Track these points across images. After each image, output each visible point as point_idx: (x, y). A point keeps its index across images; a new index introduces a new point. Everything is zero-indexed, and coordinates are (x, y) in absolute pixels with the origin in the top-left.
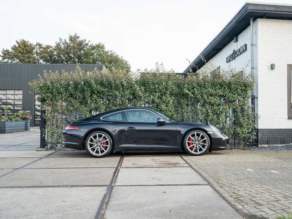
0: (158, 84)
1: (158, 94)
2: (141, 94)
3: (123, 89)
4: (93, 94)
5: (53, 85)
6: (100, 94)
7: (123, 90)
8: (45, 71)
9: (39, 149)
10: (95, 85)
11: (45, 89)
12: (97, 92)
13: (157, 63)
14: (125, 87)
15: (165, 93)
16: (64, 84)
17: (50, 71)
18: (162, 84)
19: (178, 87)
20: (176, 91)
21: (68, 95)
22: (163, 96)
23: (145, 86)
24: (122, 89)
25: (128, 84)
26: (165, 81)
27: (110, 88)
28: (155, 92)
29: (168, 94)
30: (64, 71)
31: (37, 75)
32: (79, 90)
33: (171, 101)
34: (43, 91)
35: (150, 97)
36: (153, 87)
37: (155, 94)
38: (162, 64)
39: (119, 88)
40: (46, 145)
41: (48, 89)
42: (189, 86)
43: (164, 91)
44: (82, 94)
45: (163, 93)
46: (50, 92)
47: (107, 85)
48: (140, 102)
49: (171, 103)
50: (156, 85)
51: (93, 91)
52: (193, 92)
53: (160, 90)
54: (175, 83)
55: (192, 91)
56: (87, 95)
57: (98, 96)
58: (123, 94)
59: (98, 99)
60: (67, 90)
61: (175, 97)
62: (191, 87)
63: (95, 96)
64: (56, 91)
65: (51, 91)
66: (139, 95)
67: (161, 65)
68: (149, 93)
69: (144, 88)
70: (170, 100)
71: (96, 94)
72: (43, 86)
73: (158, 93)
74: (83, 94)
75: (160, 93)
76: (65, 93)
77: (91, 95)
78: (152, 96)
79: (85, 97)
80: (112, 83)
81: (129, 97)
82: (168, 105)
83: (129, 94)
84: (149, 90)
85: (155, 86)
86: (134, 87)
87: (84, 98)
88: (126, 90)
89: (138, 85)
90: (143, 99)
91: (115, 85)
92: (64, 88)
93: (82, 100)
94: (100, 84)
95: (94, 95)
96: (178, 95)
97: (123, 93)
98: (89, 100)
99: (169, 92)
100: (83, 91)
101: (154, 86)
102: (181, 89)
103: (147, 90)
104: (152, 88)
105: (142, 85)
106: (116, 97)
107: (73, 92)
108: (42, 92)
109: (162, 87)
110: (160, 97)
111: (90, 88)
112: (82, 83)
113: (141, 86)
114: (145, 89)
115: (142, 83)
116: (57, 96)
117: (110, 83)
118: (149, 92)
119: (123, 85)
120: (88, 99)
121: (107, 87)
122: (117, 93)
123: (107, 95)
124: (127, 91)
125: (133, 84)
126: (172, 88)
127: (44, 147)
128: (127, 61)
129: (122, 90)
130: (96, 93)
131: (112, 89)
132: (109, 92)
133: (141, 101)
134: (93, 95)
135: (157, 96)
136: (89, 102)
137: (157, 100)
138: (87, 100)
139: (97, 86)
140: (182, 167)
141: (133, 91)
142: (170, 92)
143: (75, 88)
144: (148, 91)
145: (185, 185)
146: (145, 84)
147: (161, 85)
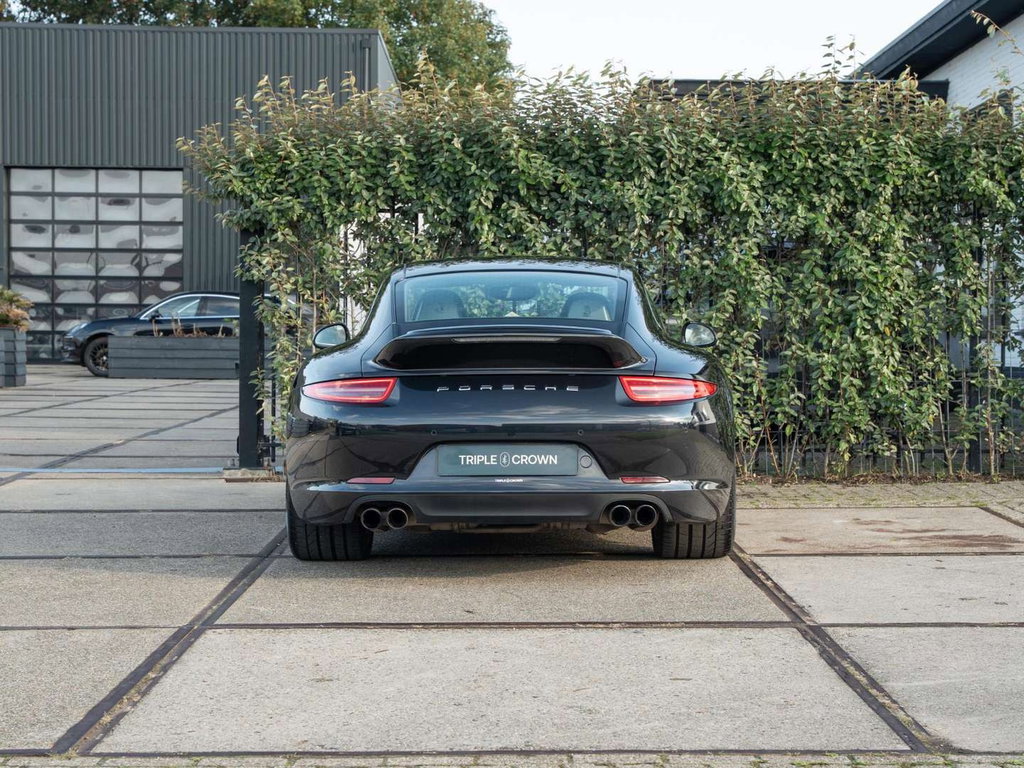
0: (832, 149)
1: (831, 201)
2: (746, 198)
3: (659, 172)
4: (505, 198)
5: (305, 153)
6: (540, 202)
7: (659, 180)
8: (262, 83)
9: (239, 474)
10: (523, 153)
11: (266, 171)
12: (529, 187)
13: (829, 38)
14: (671, 162)
15: (867, 193)
16: (364, 148)
17: (286, 83)
18: (857, 146)
19: (934, 160)
20: (926, 183)
21: (378, 202)
22: (859, 206)
23: (768, 158)
24: (652, 173)
25: (683, 151)
26: (869, 134)
27: (594, 171)
28: (818, 190)
29: (882, 199)
30: (353, 79)
31: (232, 104)
32: (439, 179)
33: (898, 235)
34: (258, 185)
35: (794, 212)
36: (810, 164)
37: (816, 199)
38: (852, 47)
39: (639, 167)
40: (266, 452)
41: (284, 172)
42: (994, 159)
43: (867, 181)
44: (449, 201)
45: (861, 195)
46: (292, 190)
47: (577, 152)
48: (743, 237)
49: (900, 244)
50: (822, 152)
51: (507, 186)
52: (1010, 186)
53: (846, 179)
54: (919, 141)
55: (1006, 184)
56: (480, 203)
57: (530, 210)
58: (656, 198)
59: (532, 222)
60: (376, 176)
61: (915, 214)
62: (1005, 163)
63: (517, 212)
64: (325, 182)
65: (299, 186)
66: (739, 205)
67: (848, 52)
68: (790, 195)
69: (762, 167)
70: (891, 230)
71: (521, 201)
72: (259, 159)
73: (833, 192)
74: (456, 199)
75: (842, 193)
76: (365, 193)
77: (498, 202)
78: (800, 210)
79: (466, 217)
80: (603, 143)
81: (686, 214)
82: (882, 254)
83: (689, 196)
84: (786, 177)
85: (822, 156)
86: (715, 163)
87: (462, 220)
88: (673, 178)
89: (736, 153)
90: (756, 225)
91: (620, 156)
92: (362, 170)
93: (448, 230)
94: (539, 149)
95: (513, 203)
96: (930, 201)
97: (658, 194)
98: (486, 227)
99: (889, 191)
100: (457, 185)
101: (815, 160)
102: (953, 175)
103: (778, 178)
104: (804, 169)
105: (755, 152)
106: (626, 212)
107: (408, 188)
108: (254, 191)
109: (856, 165)
110: (841, 216)
111: (493, 167)
112: (457, 143)
113: (750, 160)
114: (767, 176)
115: (752, 146)
116: (327, 209)
117: (593, 144)
118: (789, 191)
119: (658, 155)
120: (481, 222)
121: (577, 162)
122: (631, 194)
123: (577, 204)
124: (679, 182)
125: (711, 150)
126: (904, 167)
127: (259, 465)
129: (651, 180)
130: (523, 192)
131: (601, 174)
132: (586, 191)
133: (746, 232)
134: (504, 205)
135: (829, 210)
136: (483, 239)
137: (825, 230)
138: (476, 229)
139: (528, 159)
141: (709, 185)
142: (896, 188)
143: (416, 170)
144: (780, 183)
146: (769, 144)
147: (852, 151)
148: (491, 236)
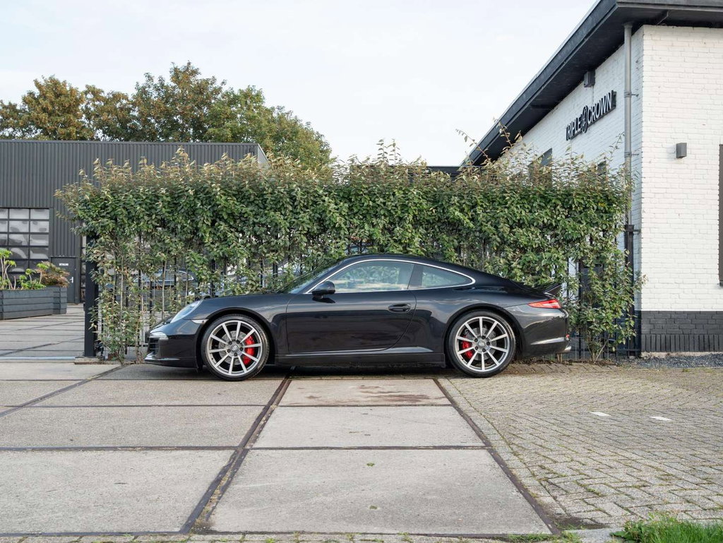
0: (382, 196)
1: (382, 222)
2: (339, 220)
3: (295, 207)
4: (218, 220)
5: (116, 197)
6: (235, 222)
7: (295, 211)
8: (96, 162)
9: (82, 360)
10: (224, 198)
11: (96, 206)
12: (229, 215)
13: (381, 141)
14: (300, 202)
15: (401, 219)
16: (144, 195)
17: (111, 162)
18: (394, 194)
19: (435, 201)
20: (429, 213)
21: (153, 222)
22: (397, 225)
23: (350, 200)
24: (291, 208)
25: (306, 196)
26: (401, 189)
27: (262, 206)
28: (376, 216)
29: (408, 222)
30: (145, 161)
31: (77, 172)
32: (183, 211)
33: (417, 240)
34: (92, 213)
35: (363, 228)
36: (371, 203)
37: (374, 221)
38: (394, 145)
39: (283, 205)
40: (99, 349)
41: (105, 207)
42: (463, 202)
43: (399, 212)
44: (189, 221)
45: (397, 219)
46: (109, 216)
47: (252, 197)
48: (338, 240)
49: (417, 244)
50: (377, 197)
51: (218, 214)
52: (472, 215)
53: (389, 211)
54: (426, 193)
55: (470, 214)
56: (204, 223)
57: (231, 226)
58: (293, 220)
59: (232, 232)
60: (151, 209)
61: (426, 229)
62: (468, 203)
63: (223, 227)
64: (124, 211)
65: (113, 214)
66: (335, 224)
67: (392, 148)
68: (362, 219)
69: (346, 205)
70: (413, 237)
71: (225, 221)
72: (92, 201)
73: (383, 217)
74: (192, 221)
75: (388, 218)
76: (146, 218)
77: (213, 222)
78: (366, 227)
79: (197, 229)
80: (265, 192)
81: (308, 228)
82: (408, 249)
83: (310, 219)
84: (359, 210)
85: (377, 199)
86: (322, 203)
87: (195, 231)
88: (302, 210)
89: (333, 198)
90: (345, 234)
91: (273, 199)
92: (144, 206)
93: (189, 236)
94: (234, 195)
95: (221, 223)
96: (433, 223)
97: (295, 218)
98: (208, 235)
99: (411, 217)
100: (192, 213)
101: (374, 202)
102: (443, 210)
103: (355, 210)
104: (368, 206)
105: (343, 197)
106: (277, 227)
107: (167, 215)
108: (90, 216)
109: (393, 204)
110: (388, 229)
111: (210, 204)
112: (191, 192)
113: (341, 201)
114: (350, 209)
115: (341, 194)
116: (127, 225)
117: (261, 194)
118: (361, 217)
119: (293, 199)
120: (205, 232)
121: (253, 202)
122: (278, 217)
123: (254, 223)
124: (305, 212)
125: (320, 196)
126: (418, 205)
127: (95, 355)
128: (321, 133)
129: (291, 211)
130: (226, 217)
131: (265, 208)
132: (258, 217)
133: (340, 238)
134: (216, 224)
135: (381, 227)
136: (207, 241)
137: (378, 236)
138: (202, 236)
139: (226, 200)
140: (432, 405)
141: (319, 214)
142: (415, 216)
143: (172, 206)
144: (357, 213)
145: (427, 448)
146: (349, 195)
147: (392, 197)
148: (211, 239)
